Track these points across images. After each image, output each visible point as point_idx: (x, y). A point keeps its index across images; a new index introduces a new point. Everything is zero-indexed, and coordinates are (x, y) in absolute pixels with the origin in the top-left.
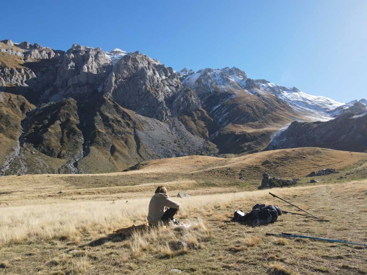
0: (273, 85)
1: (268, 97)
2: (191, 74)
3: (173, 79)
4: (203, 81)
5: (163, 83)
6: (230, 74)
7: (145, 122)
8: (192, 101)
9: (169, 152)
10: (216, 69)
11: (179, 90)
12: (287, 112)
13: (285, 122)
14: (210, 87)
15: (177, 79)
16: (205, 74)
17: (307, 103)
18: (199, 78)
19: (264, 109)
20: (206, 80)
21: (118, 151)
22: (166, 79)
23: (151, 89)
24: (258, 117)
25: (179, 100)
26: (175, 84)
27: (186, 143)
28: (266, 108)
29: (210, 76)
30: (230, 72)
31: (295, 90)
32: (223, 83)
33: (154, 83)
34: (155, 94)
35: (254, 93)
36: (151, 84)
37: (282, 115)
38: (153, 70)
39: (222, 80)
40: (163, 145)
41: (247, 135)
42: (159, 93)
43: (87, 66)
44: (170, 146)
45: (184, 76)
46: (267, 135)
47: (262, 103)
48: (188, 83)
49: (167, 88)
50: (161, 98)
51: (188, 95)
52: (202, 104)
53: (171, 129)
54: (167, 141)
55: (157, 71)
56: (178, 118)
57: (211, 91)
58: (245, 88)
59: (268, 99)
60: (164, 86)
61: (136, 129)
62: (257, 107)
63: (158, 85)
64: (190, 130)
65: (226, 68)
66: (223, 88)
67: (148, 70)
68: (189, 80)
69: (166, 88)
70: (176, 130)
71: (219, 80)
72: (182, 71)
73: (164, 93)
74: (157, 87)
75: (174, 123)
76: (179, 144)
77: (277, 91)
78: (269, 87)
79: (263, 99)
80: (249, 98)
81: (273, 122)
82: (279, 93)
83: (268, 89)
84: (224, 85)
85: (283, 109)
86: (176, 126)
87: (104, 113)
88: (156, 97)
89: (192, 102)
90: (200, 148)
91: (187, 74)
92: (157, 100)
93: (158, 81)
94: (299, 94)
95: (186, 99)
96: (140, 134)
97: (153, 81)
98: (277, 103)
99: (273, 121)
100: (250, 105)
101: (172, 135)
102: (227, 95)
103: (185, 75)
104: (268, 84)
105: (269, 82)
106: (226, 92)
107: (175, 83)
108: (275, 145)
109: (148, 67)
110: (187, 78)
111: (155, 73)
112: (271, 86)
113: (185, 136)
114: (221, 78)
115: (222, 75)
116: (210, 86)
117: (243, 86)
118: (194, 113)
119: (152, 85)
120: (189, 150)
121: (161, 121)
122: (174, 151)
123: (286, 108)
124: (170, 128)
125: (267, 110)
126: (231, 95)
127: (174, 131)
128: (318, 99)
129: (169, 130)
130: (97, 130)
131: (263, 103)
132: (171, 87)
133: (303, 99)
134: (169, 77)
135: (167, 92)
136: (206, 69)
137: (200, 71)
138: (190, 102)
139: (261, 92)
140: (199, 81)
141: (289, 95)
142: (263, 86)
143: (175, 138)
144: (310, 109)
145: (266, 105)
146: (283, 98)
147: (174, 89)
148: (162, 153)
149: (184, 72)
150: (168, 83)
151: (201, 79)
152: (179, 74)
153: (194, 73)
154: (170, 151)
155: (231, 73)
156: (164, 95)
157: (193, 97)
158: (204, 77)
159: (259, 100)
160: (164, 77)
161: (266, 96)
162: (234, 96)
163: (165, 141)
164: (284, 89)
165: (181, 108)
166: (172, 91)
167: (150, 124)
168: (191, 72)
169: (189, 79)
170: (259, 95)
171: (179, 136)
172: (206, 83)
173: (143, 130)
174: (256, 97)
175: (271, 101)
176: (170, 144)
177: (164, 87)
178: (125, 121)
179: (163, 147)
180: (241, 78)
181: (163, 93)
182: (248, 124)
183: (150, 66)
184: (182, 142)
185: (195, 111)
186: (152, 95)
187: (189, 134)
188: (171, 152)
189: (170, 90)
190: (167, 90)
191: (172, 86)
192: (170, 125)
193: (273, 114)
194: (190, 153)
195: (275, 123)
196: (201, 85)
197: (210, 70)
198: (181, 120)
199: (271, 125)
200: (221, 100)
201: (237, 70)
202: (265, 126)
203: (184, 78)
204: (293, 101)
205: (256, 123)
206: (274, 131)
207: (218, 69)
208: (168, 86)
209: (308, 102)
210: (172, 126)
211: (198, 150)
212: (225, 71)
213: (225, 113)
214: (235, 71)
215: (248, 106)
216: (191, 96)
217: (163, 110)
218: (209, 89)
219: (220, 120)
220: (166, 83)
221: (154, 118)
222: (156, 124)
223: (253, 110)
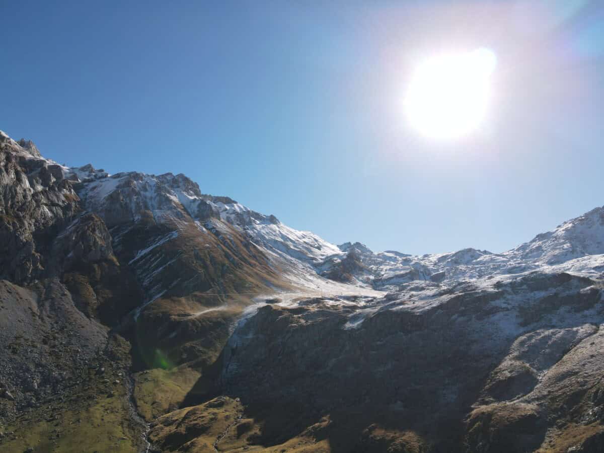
0: (241, 209)
1: (231, 238)
2: (100, 178)
3: (60, 190)
4: (121, 198)
5: (36, 201)
6: (172, 187)
8: (95, 239)
9: (28, 370)
10: (148, 176)
11: (71, 214)
12: (258, 269)
13: (255, 292)
14: (133, 212)
15: (70, 191)
16: (128, 184)
17: (287, 246)
18: (115, 192)
19: (223, 265)
20: (129, 196)
22: (46, 191)
23: (7, 213)
24: (213, 280)
25: (67, 238)
26: (63, 202)
27: (69, 343)
28: (226, 262)
29: (137, 189)
30: (173, 182)
31: (272, 220)
32: (160, 205)
33: (16, 200)
34: (14, 225)
35: (210, 227)
36: (6, 203)
37: (250, 275)
38: (17, 173)
39: (158, 198)
40: (14, 352)
41: (190, 325)
42: (23, 224)
44: (31, 351)
45: (85, 181)
46: (224, 324)
47: (220, 250)
48: (91, 197)
49: (46, 209)
50: (26, 235)
51: (88, 229)
52: (116, 244)
53: (41, 304)
54: (27, 340)
55: (26, 173)
56: (61, 278)
57: (136, 218)
58: (196, 217)
59: (231, 241)
60: (38, 206)
62: (213, 259)
63: (24, 204)
64: (83, 306)
65: (168, 174)
66: (158, 215)
67: (4, 173)
68: (95, 191)
69: (41, 209)
70: (52, 307)
71: (151, 198)
72: (83, 169)
73: (36, 221)
74: (22, 209)
75: (49, 289)
76: (54, 346)
77: (247, 220)
78: (235, 212)
79: (224, 242)
80: (200, 239)
81: (235, 291)
82: (250, 223)
83: (233, 216)
84: (161, 209)
85: (254, 262)
86: (53, 299)
88: (16, 230)
89: (95, 242)
90: (97, 353)
91: (93, 177)
92: (17, 238)
93: (25, 197)
94: (279, 227)
95: (83, 237)
97: (13, 197)
98: (245, 249)
99: (236, 289)
100: (202, 254)
101: (42, 319)
102: (164, 229)
103: (87, 178)
104: (233, 206)
105: (236, 203)
106: (162, 225)
107: (63, 199)
108: (235, 346)
109: (6, 166)
110: (92, 185)
111: (19, 180)
112: (238, 210)
113: (70, 324)
114: (156, 194)
115: (159, 188)
116: (134, 208)
117: (194, 212)
118: (96, 266)
119: (9, 205)
120: (74, 361)
121: (21, 285)
122: (38, 365)
123: (257, 260)
124: (38, 302)
125: (228, 267)
126: (172, 230)
127: (48, 309)
128: (304, 238)
129: (36, 309)
131: (223, 250)
132: (54, 209)
133: (283, 236)
134: (52, 188)
135: (44, 219)
136: (129, 174)
137: (118, 176)
138: (91, 243)
139: (221, 226)
140: (113, 198)
141: (263, 228)
142: (226, 210)
143: (48, 328)
144: (291, 256)
145: (227, 256)
146: (254, 232)
147: (60, 212)
148: (11, 374)
149: (87, 173)
150: (48, 199)
151: (119, 194)
152: (75, 177)
153: (106, 176)
154: (32, 367)
155: (175, 185)
156: (35, 225)
157: (97, 232)
158: (126, 189)
159: (218, 245)
160: (40, 188)
161: (228, 237)
162: (175, 235)
163: (22, 340)
164: (257, 216)
165: (70, 255)
166: (56, 215)
168: (100, 174)
169: (94, 188)
170: (217, 234)
171: (57, 323)
172: (128, 201)
174: (212, 238)
175: (237, 246)
176: (34, 346)
177: (37, 209)
179: (16, 357)
180: (191, 195)
181: (33, 221)
182: (196, 296)
183: (10, 165)
184: (62, 339)
185: (98, 262)
186: (7, 228)
187: (79, 316)
188: (33, 370)
189: (50, 214)
190: (44, 215)
191: (58, 205)
192: (40, 296)
193: (236, 275)
194: (76, 369)
195: (239, 293)
196: (118, 206)
197: (137, 176)
198: (66, 283)
199: (232, 298)
200: (152, 239)
201: (186, 180)
202: (223, 300)
203: (85, 184)
204: (269, 241)
205: (209, 293)
206: (235, 315)
207: (153, 176)
208: (46, 205)
209: (289, 243)
210: (43, 296)
211: (94, 359)
212: (165, 180)
213: (157, 267)
214: (182, 182)
215: (197, 257)
216: (94, 231)
217: (29, 261)
218: (133, 214)
219: (146, 283)
220: (44, 201)
221: (5, 279)
222: (6, 294)
223: (205, 267)
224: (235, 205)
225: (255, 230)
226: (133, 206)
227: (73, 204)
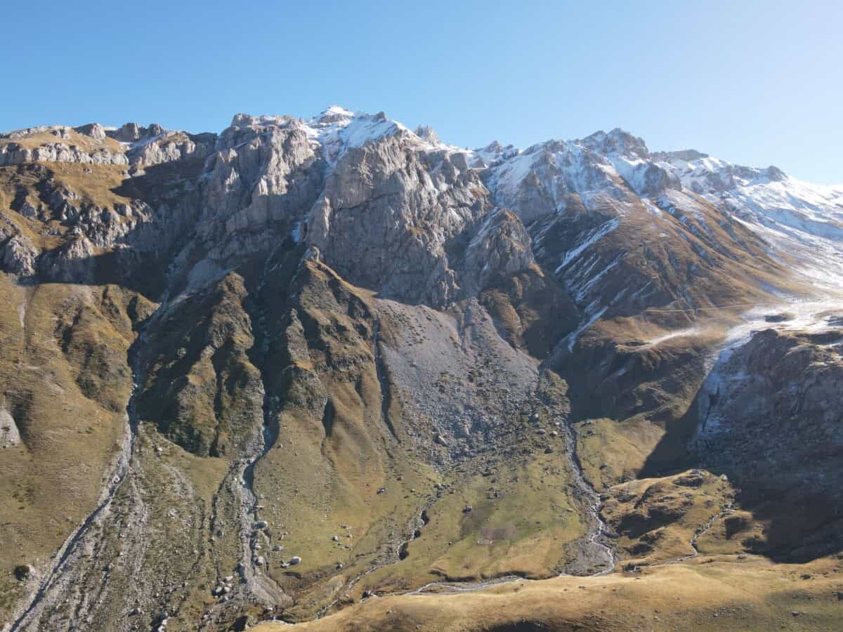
0: (715, 165)
1: (702, 219)
2: (510, 157)
3: (465, 185)
4: (538, 181)
5: (442, 204)
6: (605, 152)
7: (401, 317)
8: (512, 244)
9: (457, 412)
10: (570, 142)
11: (481, 213)
12: (749, 264)
13: (745, 303)
14: (555, 199)
15: (477, 183)
16: (545, 160)
17: (802, 217)
18: (530, 174)
19: (690, 263)
20: (547, 177)
21: (342, 420)
22: (451, 190)
23: (415, 224)
24: (674, 288)
25: (480, 247)
26: (471, 200)
27: (496, 381)
28: (695, 258)
29: (557, 165)
30: (606, 145)
31: (773, 174)
32: (590, 182)
33: (422, 207)
34: (424, 239)
35: (665, 205)
36: (413, 214)
37: (735, 276)
38: (419, 174)
39: (586, 174)
40: (442, 391)
41: (645, 358)
42: (433, 235)
43: (267, 180)
44: (459, 390)
45: (492, 165)
46: (695, 357)
47: (685, 242)
48: (502, 186)
49: (453, 212)
50: (438, 250)
51: (503, 232)
52: (537, 246)
53: (462, 334)
54: (452, 376)
55: (428, 170)
56: (479, 297)
57: (559, 208)
58: (644, 192)
59: (701, 223)
60: (445, 210)
61: (381, 343)
62: (672, 256)
63: (431, 211)
64: (506, 333)
65: (596, 134)
66: (589, 198)
67: (407, 177)
68: (506, 177)
69: (449, 214)
70: (475, 338)
71: (577, 174)
72: (489, 150)
73: (445, 230)
74: (429, 218)
75: (468, 313)
76: (481, 385)
77: (727, 181)
78: (705, 173)
79: (689, 225)
80: (652, 227)
81: (712, 305)
82: (732, 186)
83: (701, 180)
84: (591, 189)
85: (740, 252)
86: (473, 325)
87: (308, 311)
88: (426, 246)
89: (512, 249)
90: (528, 394)
91: (501, 158)
92: (429, 253)
93: (430, 202)
94: (785, 185)
95: (498, 243)
96: (391, 356)
97: (419, 205)
98: (724, 233)
99: (713, 301)
100: (655, 251)
101: (465, 351)
102: (597, 219)
103: (494, 161)
104: (702, 163)
105: (706, 156)
106: (595, 213)
107: (471, 195)
108: (715, 392)
109: (407, 167)
110: (501, 169)
111: (422, 182)
112: (711, 168)
113: (495, 356)
114: (582, 169)
115: (586, 158)
116: (555, 194)
117: (639, 186)
118: (516, 279)
119: (416, 215)
120: (504, 403)
121: (439, 310)
122: (467, 407)
123: (747, 249)
124: (459, 329)
125: (697, 266)
126: (609, 218)
127: (470, 338)
128: (836, 197)
129: (457, 338)
130: (293, 366)
131: (689, 240)
132: (462, 210)
133: (794, 201)
134: (457, 185)
135: (453, 225)
136: (545, 146)
137: (531, 151)
138: (508, 250)
139: (682, 200)
140: (527, 183)
141: (756, 191)
142: (690, 171)
143: (472, 363)
144: (812, 233)
145: (695, 248)
146: (740, 201)
147: (469, 214)
148: (440, 416)
149: (494, 154)
150: (455, 199)
151: (534, 177)
152: (480, 163)
153: (516, 154)
154: (461, 408)
155: (609, 149)
156: (445, 235)
157: (513, 235)
158: (542, 168)
159: (679, 232)
160: (444, 187)
161: (696, 216)
162: (614, 224)
163: (448, 377)
164: (745, 172)
165: (485, 268)
166: (465, 218)
167: (413, 322)
168: (509, 153)
169: (504, 173)
170: (678, 214)
171: (480, 355)
172: (547, 185)
173: (395, 346)
174: (670, 222)
175: (711, 231)
176: (460, 384)
177: (444, 214)
178: (355, 322)
179: (444, 396)
180: (634, 159)
181: (442, 229)
182: (649, 314)
183: (411, 165)
184: (487, 375)
185: (518, 274)
186: (418, 244)
187: (502, 345)
188: (462, 413)
189: (458, 218)
190: (451, 219)
191: (465, 205)
192: (459, 322)
193: (711, 278)
194: (507, 413)
195: (718, 307)
196: (535, 193)
197: (554, 146)
198: (485, 304)
199: (706, 315)
200: (582, 234)
201: (625, 137)
202: (692, 319)
203: (494, 169)
204: (766, 212)
205: (669, 310)
206: (714, 342)
207: (577, 141)
208: (453, 207)
209: (806, 211)
210: (463, 322)
211: (525, 402)
212: (594, 143)
213: (592, 275)
214: (620, 141)
215: (649, 255)
216: (508, 234)
217: (443, 280)
218: (554, 202)
219: (580, 297)
220: (450, 202)
221: (423, 303)
222: (427, 322)
223: (661, 268)
224: (705, 160)
225: (741, 197)
226: (554, 191)
227: (482, 199)
